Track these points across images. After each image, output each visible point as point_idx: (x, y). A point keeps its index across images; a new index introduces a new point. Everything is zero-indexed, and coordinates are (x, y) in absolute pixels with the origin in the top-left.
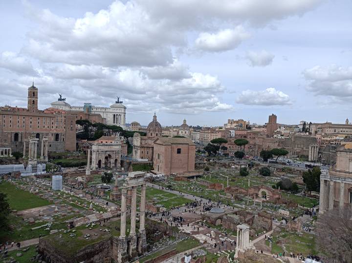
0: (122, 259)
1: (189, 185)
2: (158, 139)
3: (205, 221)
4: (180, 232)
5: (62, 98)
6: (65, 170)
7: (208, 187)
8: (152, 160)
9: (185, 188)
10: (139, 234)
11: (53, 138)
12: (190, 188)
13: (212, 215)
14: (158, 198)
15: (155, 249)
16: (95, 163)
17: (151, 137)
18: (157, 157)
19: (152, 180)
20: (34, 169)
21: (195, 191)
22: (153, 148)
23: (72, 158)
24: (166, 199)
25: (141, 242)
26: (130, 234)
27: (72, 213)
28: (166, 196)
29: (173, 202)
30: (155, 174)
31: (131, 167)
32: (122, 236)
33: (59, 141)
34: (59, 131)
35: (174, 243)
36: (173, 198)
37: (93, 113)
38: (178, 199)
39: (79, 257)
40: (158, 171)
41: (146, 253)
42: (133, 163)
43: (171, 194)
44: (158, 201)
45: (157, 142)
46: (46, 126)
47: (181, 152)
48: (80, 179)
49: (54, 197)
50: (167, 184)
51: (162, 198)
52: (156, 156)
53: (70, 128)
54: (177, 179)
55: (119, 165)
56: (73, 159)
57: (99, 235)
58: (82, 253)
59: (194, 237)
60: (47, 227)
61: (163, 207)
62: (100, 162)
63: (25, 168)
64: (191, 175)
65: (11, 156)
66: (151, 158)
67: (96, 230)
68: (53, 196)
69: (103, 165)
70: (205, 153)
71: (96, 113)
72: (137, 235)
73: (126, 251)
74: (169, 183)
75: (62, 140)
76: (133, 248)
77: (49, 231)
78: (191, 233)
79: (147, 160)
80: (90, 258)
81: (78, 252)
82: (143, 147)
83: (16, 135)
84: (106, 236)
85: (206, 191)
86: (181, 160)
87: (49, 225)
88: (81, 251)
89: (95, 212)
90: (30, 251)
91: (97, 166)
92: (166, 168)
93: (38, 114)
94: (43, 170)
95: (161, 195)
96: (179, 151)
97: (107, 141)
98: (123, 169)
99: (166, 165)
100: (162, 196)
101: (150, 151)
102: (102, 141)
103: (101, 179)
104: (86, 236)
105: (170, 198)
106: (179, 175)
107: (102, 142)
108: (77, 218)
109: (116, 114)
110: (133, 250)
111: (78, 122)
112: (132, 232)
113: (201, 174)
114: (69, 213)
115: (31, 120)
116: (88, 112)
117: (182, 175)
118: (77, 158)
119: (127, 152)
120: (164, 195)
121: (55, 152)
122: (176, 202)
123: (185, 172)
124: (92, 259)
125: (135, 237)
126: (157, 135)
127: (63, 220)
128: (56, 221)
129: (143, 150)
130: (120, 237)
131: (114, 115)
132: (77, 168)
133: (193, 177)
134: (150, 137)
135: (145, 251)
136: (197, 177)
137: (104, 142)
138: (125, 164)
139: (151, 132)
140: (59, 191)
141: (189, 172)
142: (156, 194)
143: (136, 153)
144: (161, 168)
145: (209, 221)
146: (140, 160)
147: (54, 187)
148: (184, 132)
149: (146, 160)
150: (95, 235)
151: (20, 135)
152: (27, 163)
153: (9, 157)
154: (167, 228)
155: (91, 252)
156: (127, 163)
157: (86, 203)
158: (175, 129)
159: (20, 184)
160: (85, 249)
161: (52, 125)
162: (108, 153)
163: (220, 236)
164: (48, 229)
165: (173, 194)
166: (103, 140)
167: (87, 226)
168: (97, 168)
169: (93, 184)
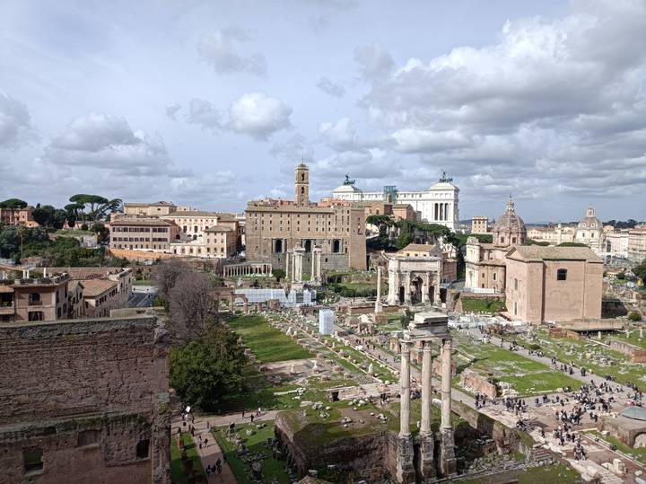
0: (403, 475)
1: (581, 350)
2: (514, 249)
3: (605, 432)
4: (534, 446)
5: (350, 180)
6: (346, 302)
7: (628, 358)
8: (503, 291)
9: (570, 353)
10: (438, 434)
11: (330, 248)
12: (584, 356)
13: (623, 423)
14: (505, 368)
15: (475, 471)
16: (393, 292)
17: (503, 244)
18: (512, 286)
19: (500, 332)
20: (300, 297)
21: (595, 363)
22: (505, 267)
23: (358, 282)
24: (522, 372)
25: (443, 451)
26: (421, 433)
27: (339, 377)
28: (524, 366)
29: (537, 382)
30: (509, 320)
31: (460, 303)
32: (404, 433)
33: (340, 253)
34: (339, 235)
35: (520, 466)
36: (539, 372)
37: (399, 203)
38: (549, 376)
39: (328, 455)
40: (516, 313)
41: (455, 475)
42: (462, 295)
43: (534, 362)
44: (504, 374)
45: (513, 256)
46: (320, 229)
47: (568, 277)
48: (364, 319)
49: (318, 346)
50: (529, 341)
51: (513, 370)
52: (510, 284)
53: (356, 231)
54: (555, 331)
55: (437, 297)
56: (360, 283)
57: (366, 423)
58: (333, 449)
59: (569, 465)
60: (297, 394)
61: (513, 387)
62: (402, 290)
63: (287, 295)
64: (592, 327)
65: (271, 275)
66: (500, 287)
67: (365, 412)
68: (317, 344)
69: (407, 297)
70: (634, 280)
71: (403, 203)
72: (434, 436)
73: (411, 462)
74: (534, 340)
75: (344, 252)
76: (427, 459)
77: (298, 402)
78: (564, 454)
79: (492, 291)
80: (347, 462)
81: (325, 445)
82: (484, 265)
83: (279, 242)
84: (378, 427)
85: (624, 366)
86: (568, 294)
87: (300, 390)
88: (332, 446)
89: (377, 379)
90: (266, 429)
91: (397, 298)
92: (532, 308)
93: (308, 209)
94: (313, 300)
95: (512, 363)
96: (562, 275)
97: (417, 253)
98: (444, 305)
99: (531, 302)
100: (516, 364)
101: (499, 272)
102: (408, 252)
103: (399, 321)
104: (343, 421)
105: (530, 373)
106: (560, 326)
107: (408, 255)
108: (344, 386)
109: (439, 203)
110: (426, 463)
111: (371, 220)
112: (424, 429)
113: (617, 326)
114: (335, 375)
115: (298, 219)
116: (390, 201)
117: (568, 327)
118: (366, 282)
119: (455, 273)
120: (519, 365)
121: (334, 271)
122: (543, 382)
123: (577, 320)
124: (351, 464)
125: (430, 440)
126: (514, 241)
127: (323, 386)
128: (312, 387)
129: (484, 270)
130: (401, 435)
131: (436, 205)
132: (364, 299)
133: (595, 332)
134: (500, 244)
135: (451, 471)
136: (605, 332)
137: (412, 255)
138: (448, 297)
139: (503, 235)
140: (329, 336)
141: (587, 321)
142: (502, 359)
143: (471, 275)
144: (521, 308)
145: (616, 435)
146: (478, 290)
147: (322, 330)
148: (588, 234)
149: (490, 291)
150: (360, 421)
151: (283, 243)
152: (289, 287)
153: (268, 277)
154: (504, 434)
155: (349, 452)
156: (453, 294)
157: (365, 361)
158: (566, 229)
159: (275, 320)
160: (337, 444)
161: (328, 226)
162: (417, 275)
163: (638, 473)
164: (298, 398)
165: (540, 364)
166: (411, 251)
167: (351, 403)
168: (397, 301)
169: (386, 329)
